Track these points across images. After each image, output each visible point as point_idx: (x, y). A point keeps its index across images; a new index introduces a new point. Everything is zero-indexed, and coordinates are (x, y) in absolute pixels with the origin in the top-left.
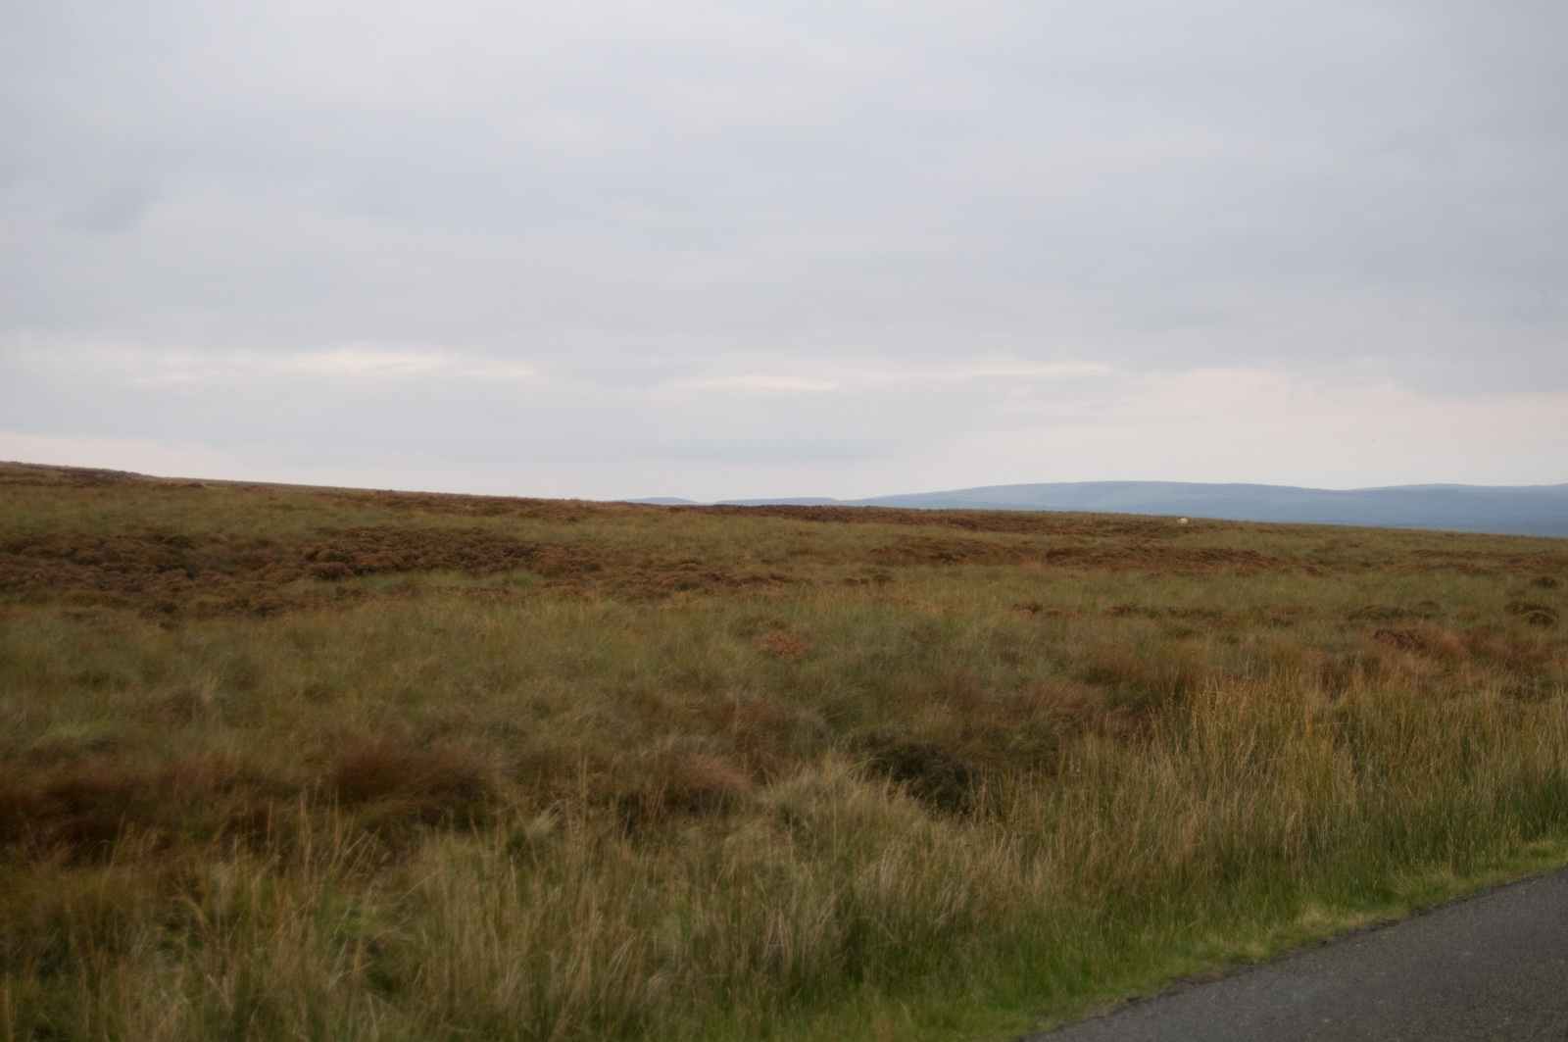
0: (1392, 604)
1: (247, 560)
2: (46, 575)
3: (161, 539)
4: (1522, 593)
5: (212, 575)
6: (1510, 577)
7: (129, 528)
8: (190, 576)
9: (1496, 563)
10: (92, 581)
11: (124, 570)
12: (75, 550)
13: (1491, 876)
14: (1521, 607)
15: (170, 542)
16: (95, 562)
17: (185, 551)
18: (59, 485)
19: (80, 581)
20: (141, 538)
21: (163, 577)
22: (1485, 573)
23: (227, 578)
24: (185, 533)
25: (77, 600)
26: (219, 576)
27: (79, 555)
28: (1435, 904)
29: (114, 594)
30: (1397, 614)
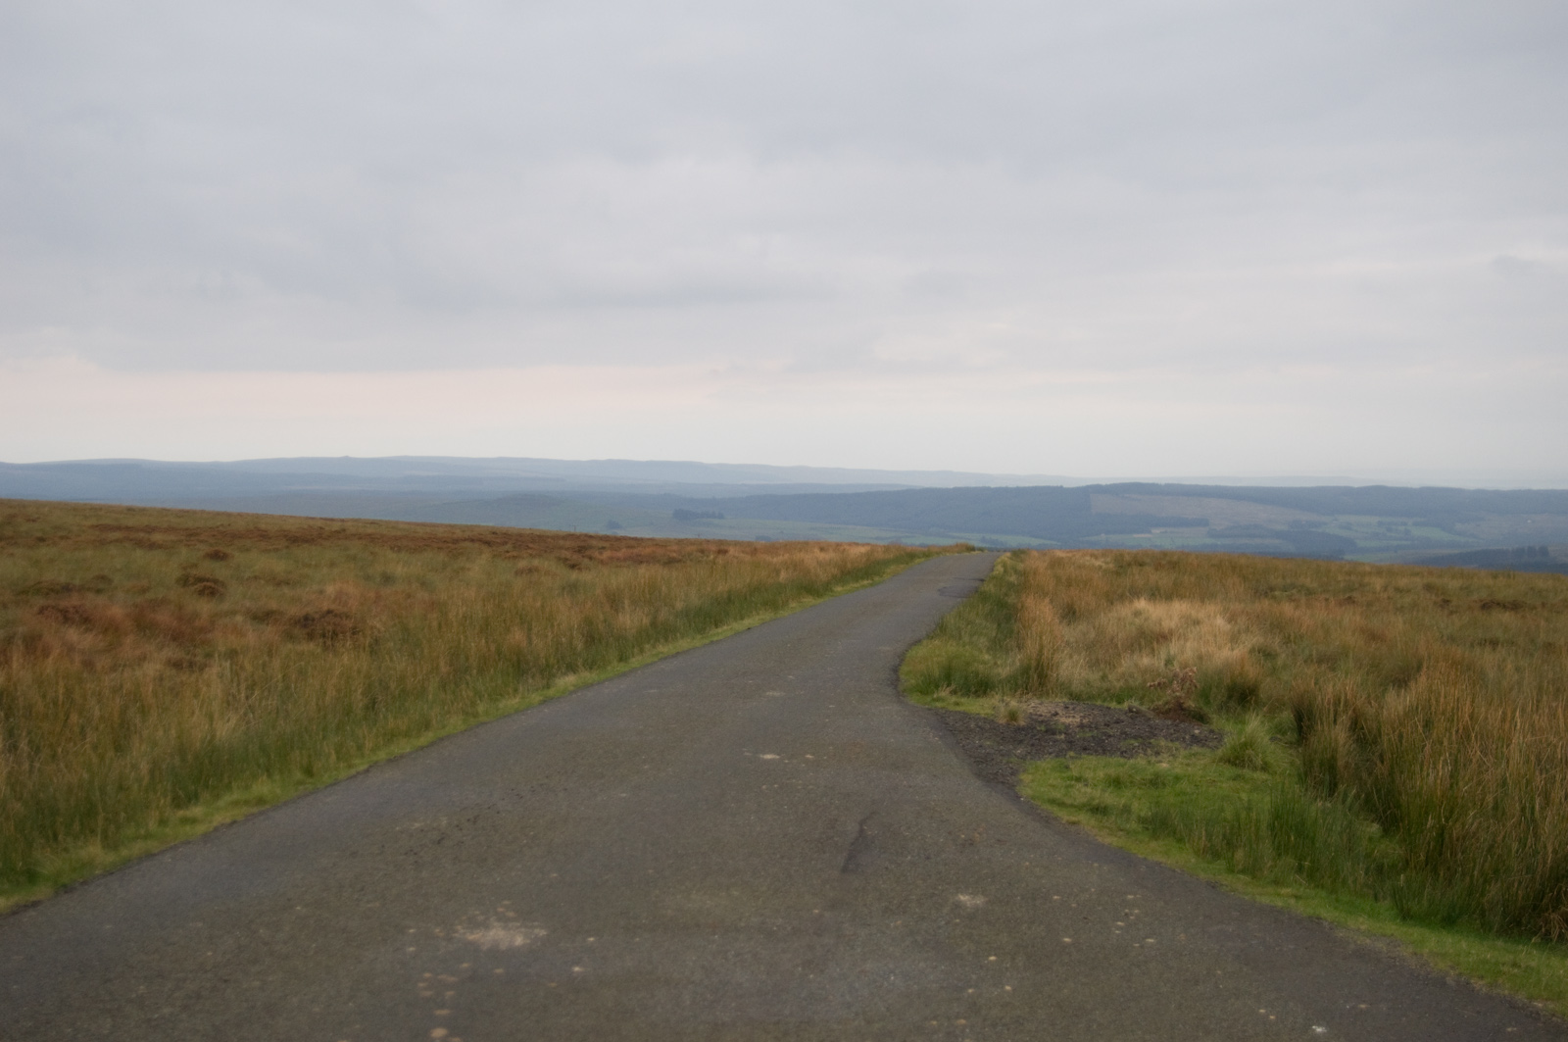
0: (63, 579)
4: (195, 566)
6: (184, 551)
9: (173, 537)
13: (138, 848)
14: (191, 580)
22: (160, 547)
28: (81, 880)
30: (67, 589)
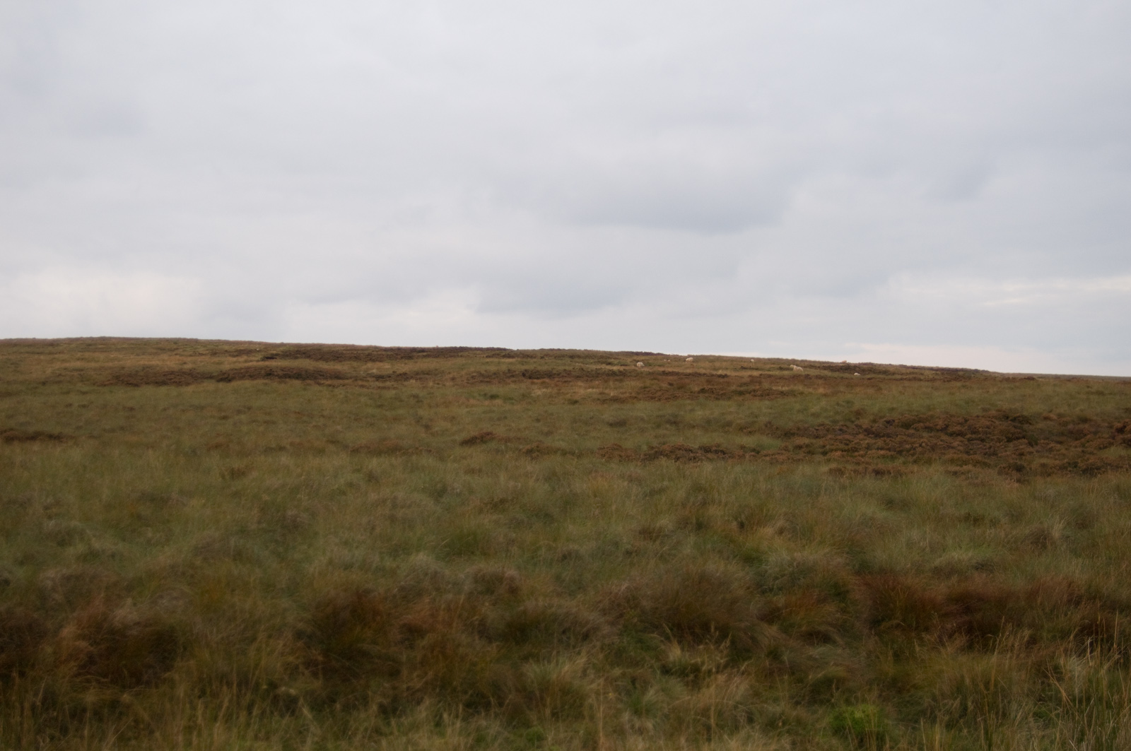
1: (1071, 432)
2: (929, 443)
3: (1008, 418)
5: (1048, 444)
7: (984, 410)
8: (1030, 444)
10: (961, 448)
11: (983, 440)
12: (947, 426)
15: (1014, 420)
16: (961, 434)
17: (1026, 426)
18: (933, 380)
19: (953, 448)
20: (993, 417)
21: (1011, 445)
23: (1058, 446)
24: (1025, 413)
25: (952, 461)
26: (1052, 445)
27: (950, 430)
29: (978, 457)
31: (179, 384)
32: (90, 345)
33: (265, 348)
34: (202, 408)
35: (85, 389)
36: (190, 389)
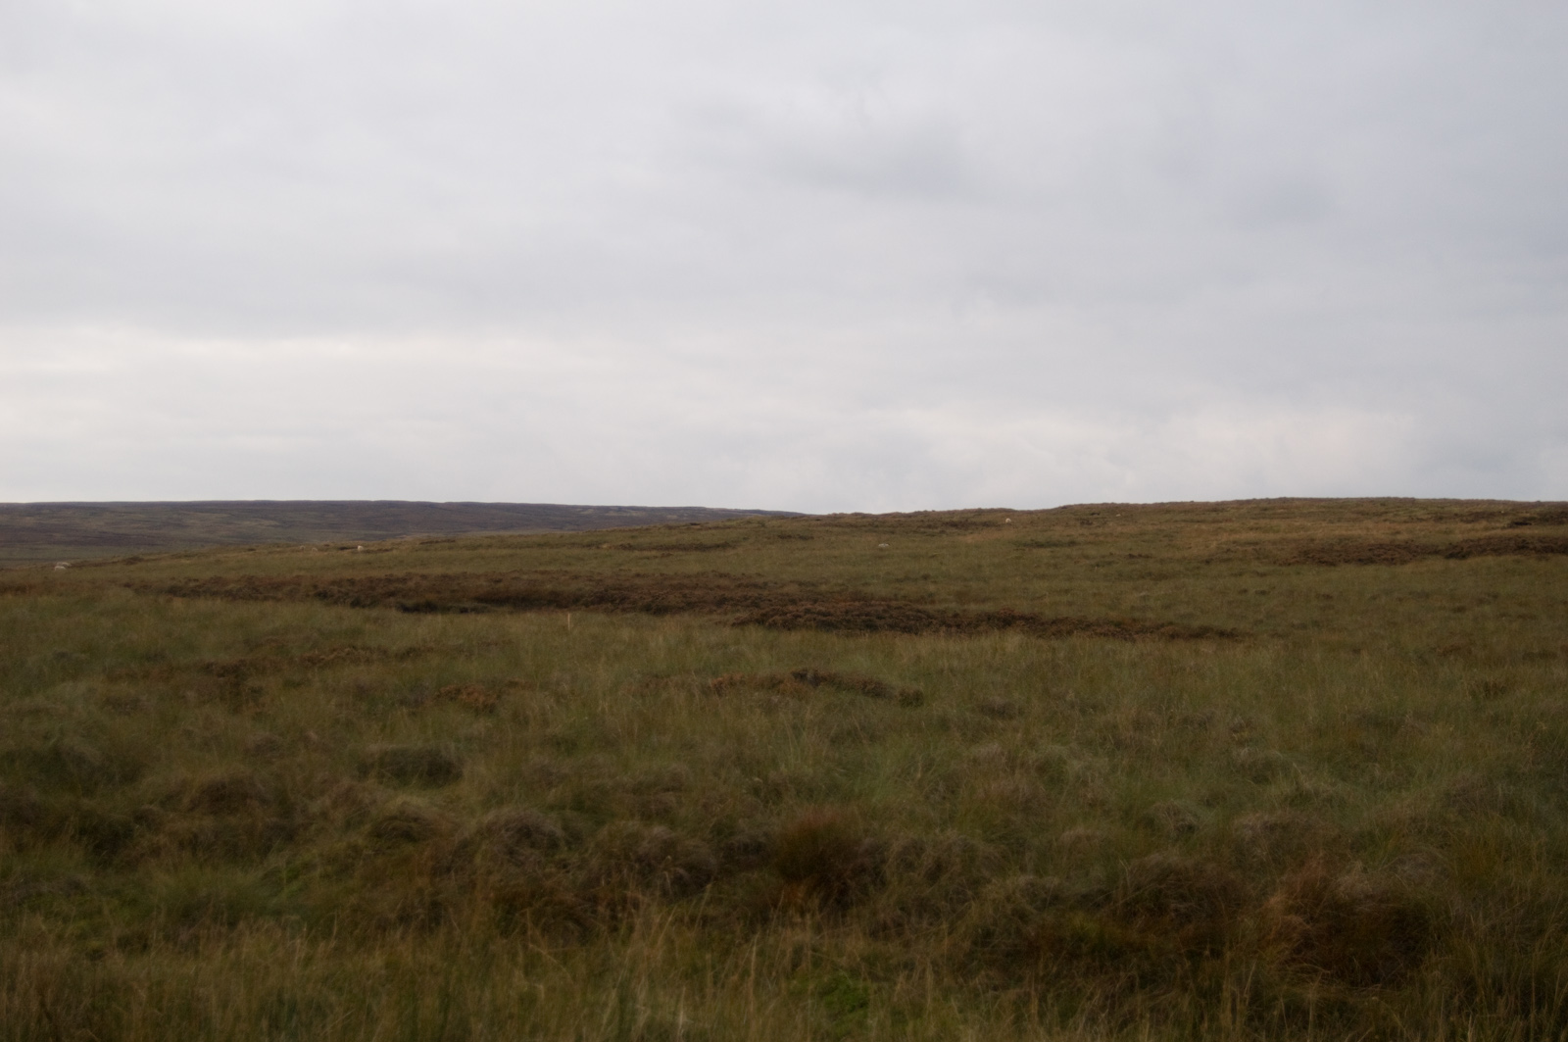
31: (1392, 561)
32: (1266, 509)
33: (1513, 510)
34: (1427, 595)
35: (1262, 569)
36: (1408, 568)
